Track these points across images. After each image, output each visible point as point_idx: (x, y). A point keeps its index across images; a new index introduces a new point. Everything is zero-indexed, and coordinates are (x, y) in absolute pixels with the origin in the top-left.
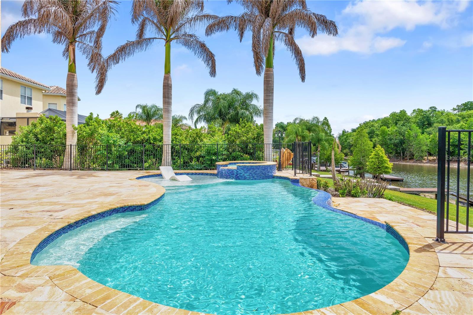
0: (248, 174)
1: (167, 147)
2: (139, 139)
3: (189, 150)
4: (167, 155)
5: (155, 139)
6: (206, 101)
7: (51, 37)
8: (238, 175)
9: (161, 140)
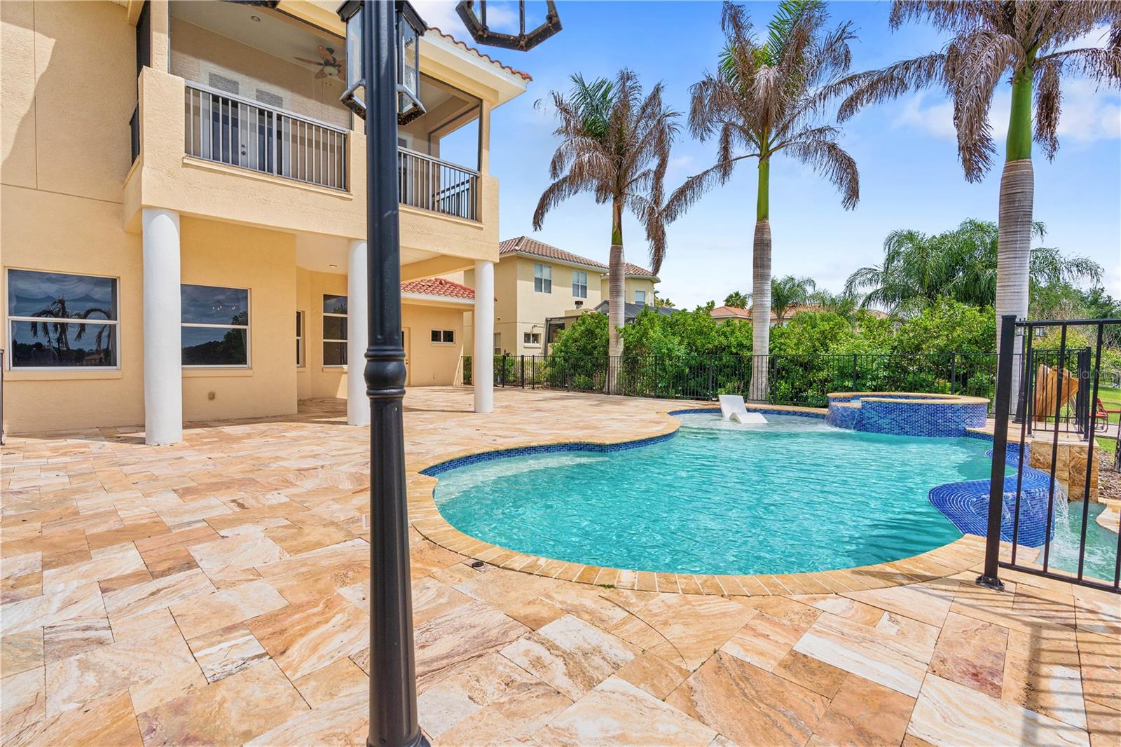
0: (887, 421)
1: (760, 360)
2: (710, 346)
3: (807, 366)
4: (760, 378)
5: (740, 345)
6: (890, 259)
7: (593, 195)
8: (864, 422)
9: (750, 349)
